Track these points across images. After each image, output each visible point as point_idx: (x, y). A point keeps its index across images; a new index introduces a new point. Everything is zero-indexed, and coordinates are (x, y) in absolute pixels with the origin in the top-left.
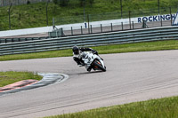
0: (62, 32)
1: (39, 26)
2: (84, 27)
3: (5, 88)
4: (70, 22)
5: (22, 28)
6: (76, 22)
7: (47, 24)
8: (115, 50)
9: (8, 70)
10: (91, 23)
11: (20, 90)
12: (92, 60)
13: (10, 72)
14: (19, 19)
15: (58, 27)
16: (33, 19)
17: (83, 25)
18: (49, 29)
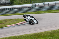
0: (35, 6)
1: (28, 4)
2: (43, 4)
3: (16, 24)
4: (38, 2)
5: (22, 4)
6: (40, 2)
7: (31, 3)
8: (53, 12)
10: (45, 3)
11: (21, 25)
13: (18, 19)
14: (21, 1)
15: (34, 4)
16: (26, 1)
18: (31, 5)
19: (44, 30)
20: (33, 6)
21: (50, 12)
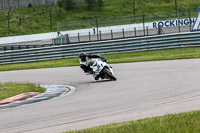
0: (68, 39)
1: (42, 32)
2: (92, 33)
3: (3, 101)
4: (77, 27)
5: (23, 34)
6: (83, 27)
7: (51, 29)
8: (127, 59)
9: (6, 81)
10: (100, 29)
11: (20, 104)
12: (101, 68)
13: (9, 84)
14: (20, 24)
15: (63, 33)
16: (35, 24)
17: (91, 30)
18: (53, 35)
19: (99, 120)
20: (58, 39)
21: (118, 60)
